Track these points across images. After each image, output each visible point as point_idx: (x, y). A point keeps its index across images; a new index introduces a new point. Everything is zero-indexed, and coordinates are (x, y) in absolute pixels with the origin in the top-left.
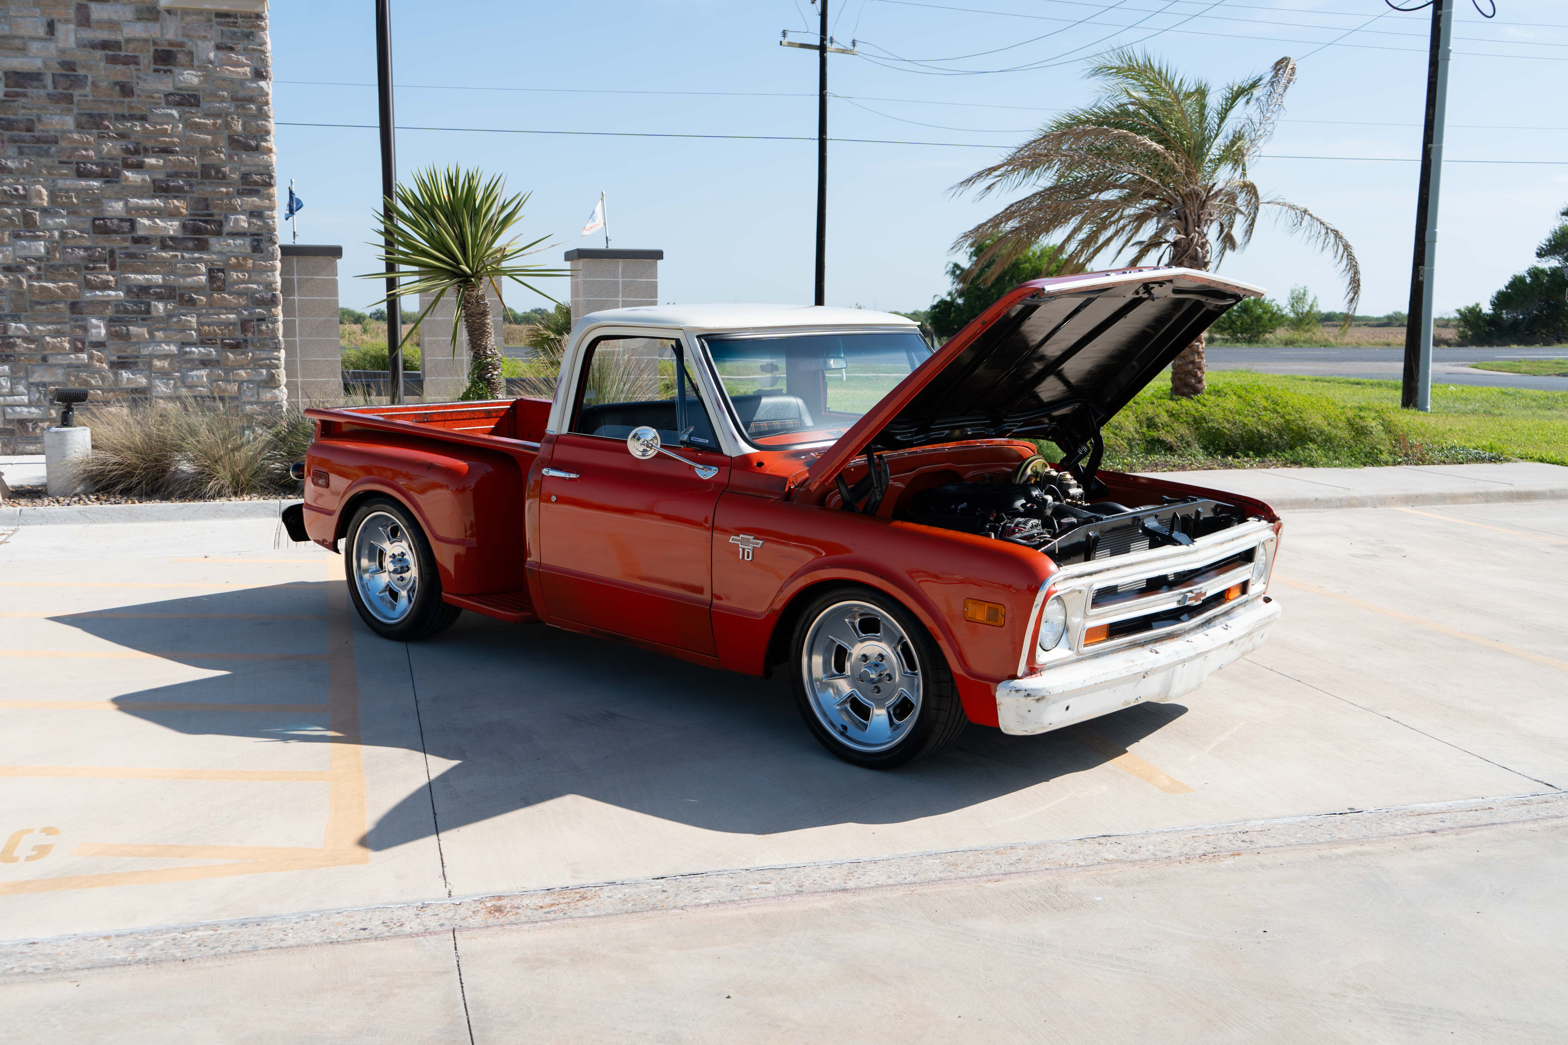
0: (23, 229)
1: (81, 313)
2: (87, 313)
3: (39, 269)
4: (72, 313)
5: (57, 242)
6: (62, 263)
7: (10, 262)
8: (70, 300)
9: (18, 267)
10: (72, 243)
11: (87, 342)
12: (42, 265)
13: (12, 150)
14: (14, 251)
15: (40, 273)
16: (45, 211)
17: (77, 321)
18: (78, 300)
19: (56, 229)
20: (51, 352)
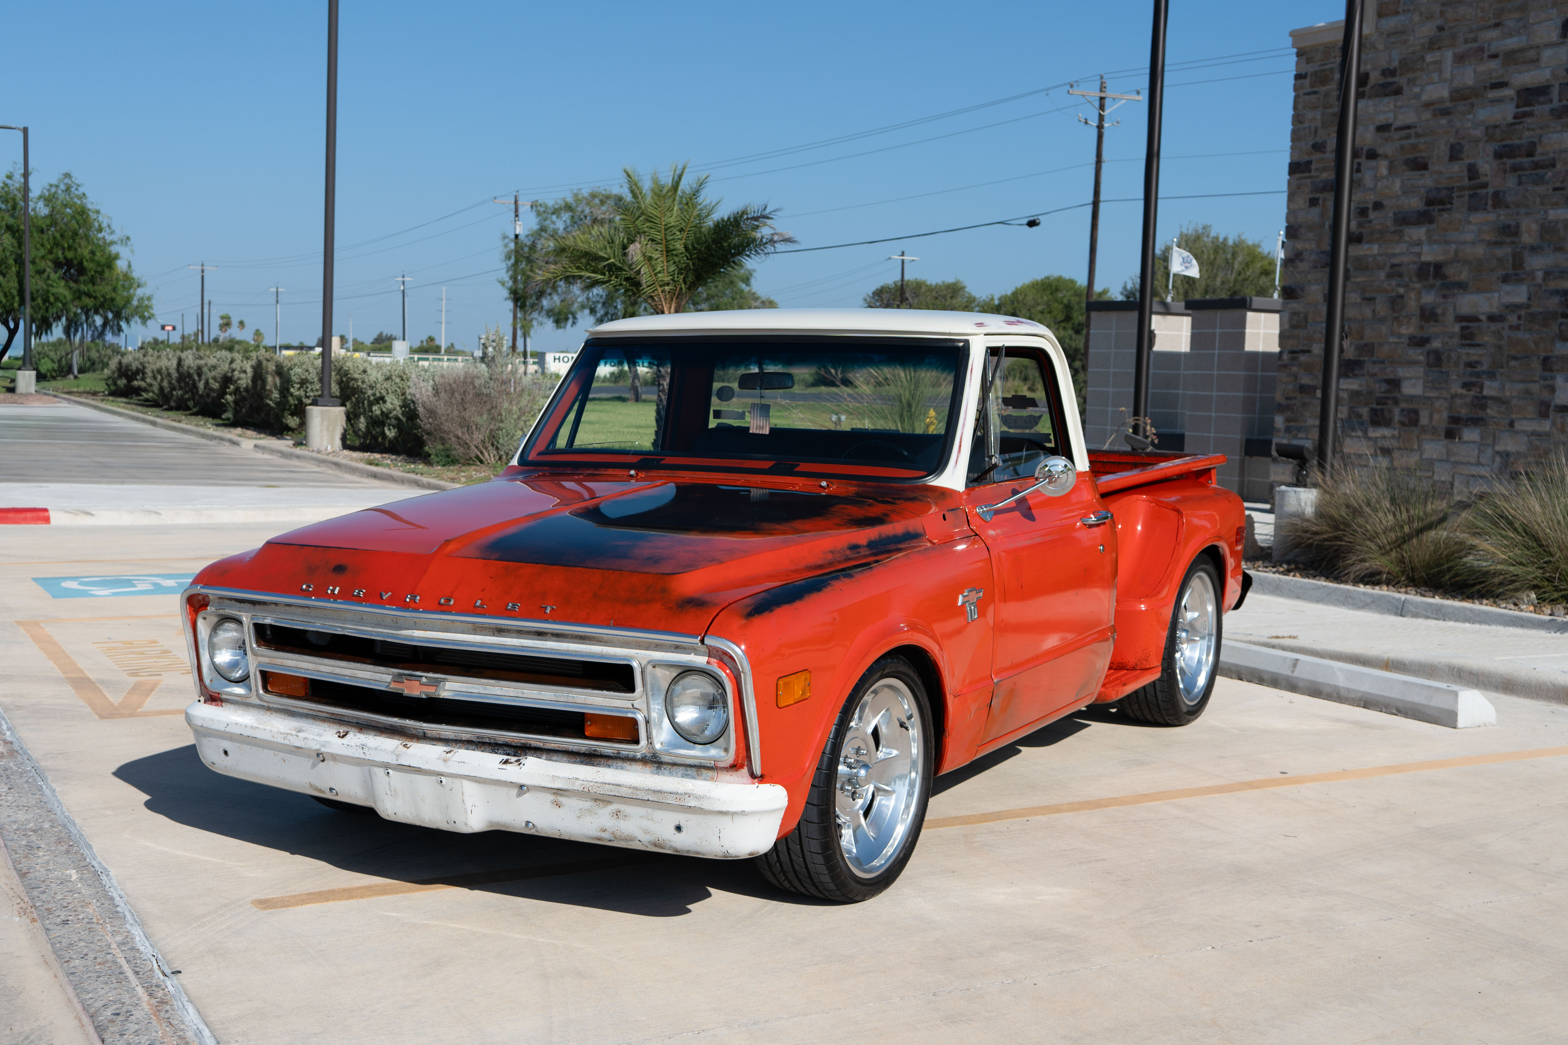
0: (1511, 272)
1: (1551, 370)
2: (1557, 370)
3: (1519, 318)
4: (1544, 369)
5: (1540, 286)
6: (1541, 310)
7: (1494, 310)
8: (1543, 355)
9: (1500, 316)
10: (1553, 285)
11: (1552, 405)
12: (1523, 312)
13: (1511, 182)
14: (1499, 298)
15: (1522, 322)
16: (1534, 249)
17: (1546, 379)
18: (1550, 354)
19: (1539, 270)
20: (1518, 416)
